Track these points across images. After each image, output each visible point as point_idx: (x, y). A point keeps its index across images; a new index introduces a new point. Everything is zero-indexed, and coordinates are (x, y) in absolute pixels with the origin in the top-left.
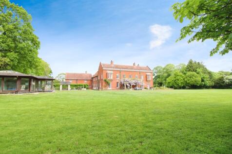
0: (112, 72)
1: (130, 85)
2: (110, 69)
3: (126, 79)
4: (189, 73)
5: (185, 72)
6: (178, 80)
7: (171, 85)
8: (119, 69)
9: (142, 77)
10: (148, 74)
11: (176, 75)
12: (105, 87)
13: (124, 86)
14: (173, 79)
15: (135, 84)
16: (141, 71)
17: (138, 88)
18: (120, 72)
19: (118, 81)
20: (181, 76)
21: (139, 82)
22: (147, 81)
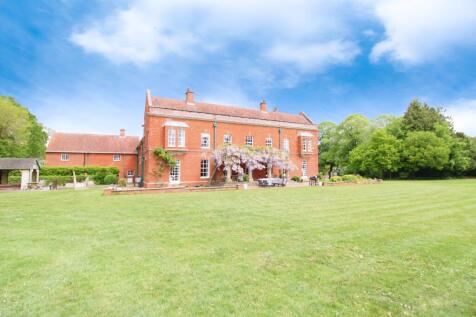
0: (184, 124)
1: (246, 171)
2: (176, 114)
3: (233, 149)
4: (413, 136)
5: (401, 132)
6: (384, 154)
7: (363, 167)
8: (210, 117)
9: (286, 144)
10: (303, 134)
11: (377, 141)
12: (157, 176)
13: (225, 173)
14: (368, 152)
15: (261, 167)
16: (282, 124)
17: (270, 180)
18: (213, 125)
19: (204, 156)
20: (391, 142)
21: (276, 158)
22: (300, 156)
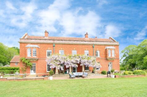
8: (51, 42)
16: (95, 43)
22: (107, 59)
